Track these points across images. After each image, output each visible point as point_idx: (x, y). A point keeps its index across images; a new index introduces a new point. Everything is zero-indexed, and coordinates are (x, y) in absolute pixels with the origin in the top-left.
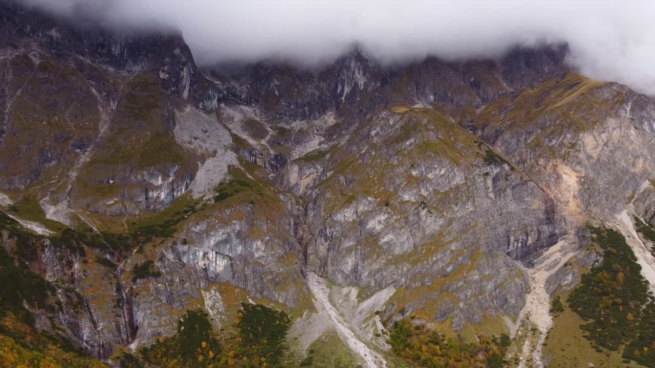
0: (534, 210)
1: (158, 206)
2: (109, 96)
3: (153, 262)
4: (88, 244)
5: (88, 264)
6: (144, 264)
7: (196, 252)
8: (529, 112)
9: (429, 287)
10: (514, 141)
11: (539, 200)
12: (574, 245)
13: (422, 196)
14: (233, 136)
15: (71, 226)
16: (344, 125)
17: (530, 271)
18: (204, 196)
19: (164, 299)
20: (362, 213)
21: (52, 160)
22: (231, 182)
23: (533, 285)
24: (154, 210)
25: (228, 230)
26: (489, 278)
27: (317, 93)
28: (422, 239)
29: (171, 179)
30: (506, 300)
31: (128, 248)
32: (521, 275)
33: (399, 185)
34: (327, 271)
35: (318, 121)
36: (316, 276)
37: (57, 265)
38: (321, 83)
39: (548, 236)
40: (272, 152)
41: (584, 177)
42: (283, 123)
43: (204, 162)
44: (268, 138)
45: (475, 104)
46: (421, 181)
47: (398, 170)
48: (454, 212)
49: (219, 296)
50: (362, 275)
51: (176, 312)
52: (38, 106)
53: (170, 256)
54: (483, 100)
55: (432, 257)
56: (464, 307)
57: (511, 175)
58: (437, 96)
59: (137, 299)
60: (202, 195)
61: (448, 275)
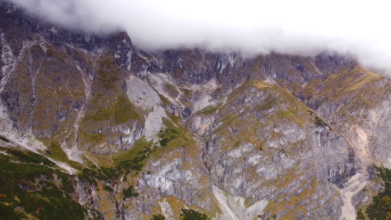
0: (342, 154)
1: (128, 147)
2: (88, 71)
3: (133, 187)
4: (98, 178)
5: (100, 191)
6: (129, 188)
7: (154, 179)
8: (334, 91)
9: (288, 202)
10: (328, 110)
11: (345, 149)
12: (366, 177)
13: (281, 145)
14: (160, 96)
15: (84, 164)
16: (223, 89)
17: (341, 191)
18: (152, 140)
19: (140, 209)
20: (245, 153)
21: (62, 117)
22: (167, 130)
23: (345, 201)
24: (126, 149)
25: (172, 164)
26: (322, 197)
27: (205, 68)
28: (282, 171)
29: (134, 130)
30: (332, 211)
31: (117, 177)
32: (338, 194)
33: (267, 137)
34: (223, 185)
35: (206, 85)
36: (216, 187)
37: (84, 193)
38: (207, 62)
39: (351, 170)
40: (183, 106)
41: (371, 136)
42: (186, 86)
43: (148, 115)
44: (179, 96)
45: (300, 81)
46: (280, 135)
47: (266, 128)
48: (301, 156)
49: (168, 205)
50: (246, 190)
51: (147, 217)
52: (50, 80)
53: (142, 182)
54: (305, 79)
55: (290, 184)
56: (310, 215)
57: (330, 133)
58: (278, 75)
59: (126, 211)
60: (151, 139)
61: (299, 195)
